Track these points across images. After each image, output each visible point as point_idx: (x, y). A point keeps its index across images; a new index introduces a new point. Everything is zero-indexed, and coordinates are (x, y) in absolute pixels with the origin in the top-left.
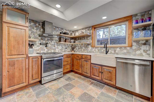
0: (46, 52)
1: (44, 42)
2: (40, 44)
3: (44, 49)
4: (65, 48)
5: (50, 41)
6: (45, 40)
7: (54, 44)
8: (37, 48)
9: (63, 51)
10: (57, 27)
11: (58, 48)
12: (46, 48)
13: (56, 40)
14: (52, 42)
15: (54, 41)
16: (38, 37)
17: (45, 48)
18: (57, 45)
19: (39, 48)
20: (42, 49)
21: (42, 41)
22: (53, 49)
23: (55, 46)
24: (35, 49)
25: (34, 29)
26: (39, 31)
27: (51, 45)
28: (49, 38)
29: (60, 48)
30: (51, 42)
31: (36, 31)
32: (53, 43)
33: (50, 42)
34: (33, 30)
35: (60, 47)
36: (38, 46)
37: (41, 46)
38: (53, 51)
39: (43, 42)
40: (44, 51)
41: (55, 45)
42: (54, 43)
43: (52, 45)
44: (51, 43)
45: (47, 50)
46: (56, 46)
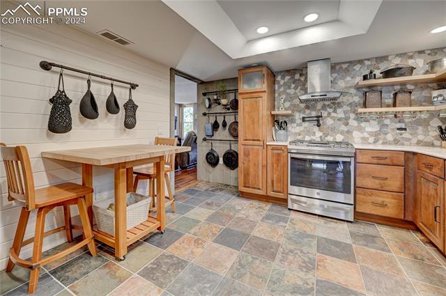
0: (319, 140)
1: (314, 114)
2: (304, 119)
3: (314, 133)
4: (398, 129)
5: (331, 110)
6: (315, 107)
7: (343, 116)
8: (298, 129)
9: (385, 139)
10: (354, 61)
11: (361, 129)
12: (319, 130)
13: (351, 104)
14: (339, 110)
15: (346, 108)
16: (298, 105)
17: (316, 129)
18: (356, 119)
19: (301, 128)
20: (309, 131)
21: (308, 111)
22: (342, 133)
23: (347, 124)
24: (293, 131)
25: (289, 88)
26: (301, 89)
27: (334, 120)
28: (327, 103)
29: (369, 129)
30: (335, 111)
31: (294, 91)
32: (340, 113)
33: (329, 114)
34: (288, 91)
35: (372, 127)
36: (299, 125)
37: (306, 124)
38: (339, 138)
39: (310, 114)
40: (313, 138)
41: (347, 118)
42: (345, 112)
43: (339, 120)
44: (333, 114)
45: (321, 134)
46: (353, 123)
